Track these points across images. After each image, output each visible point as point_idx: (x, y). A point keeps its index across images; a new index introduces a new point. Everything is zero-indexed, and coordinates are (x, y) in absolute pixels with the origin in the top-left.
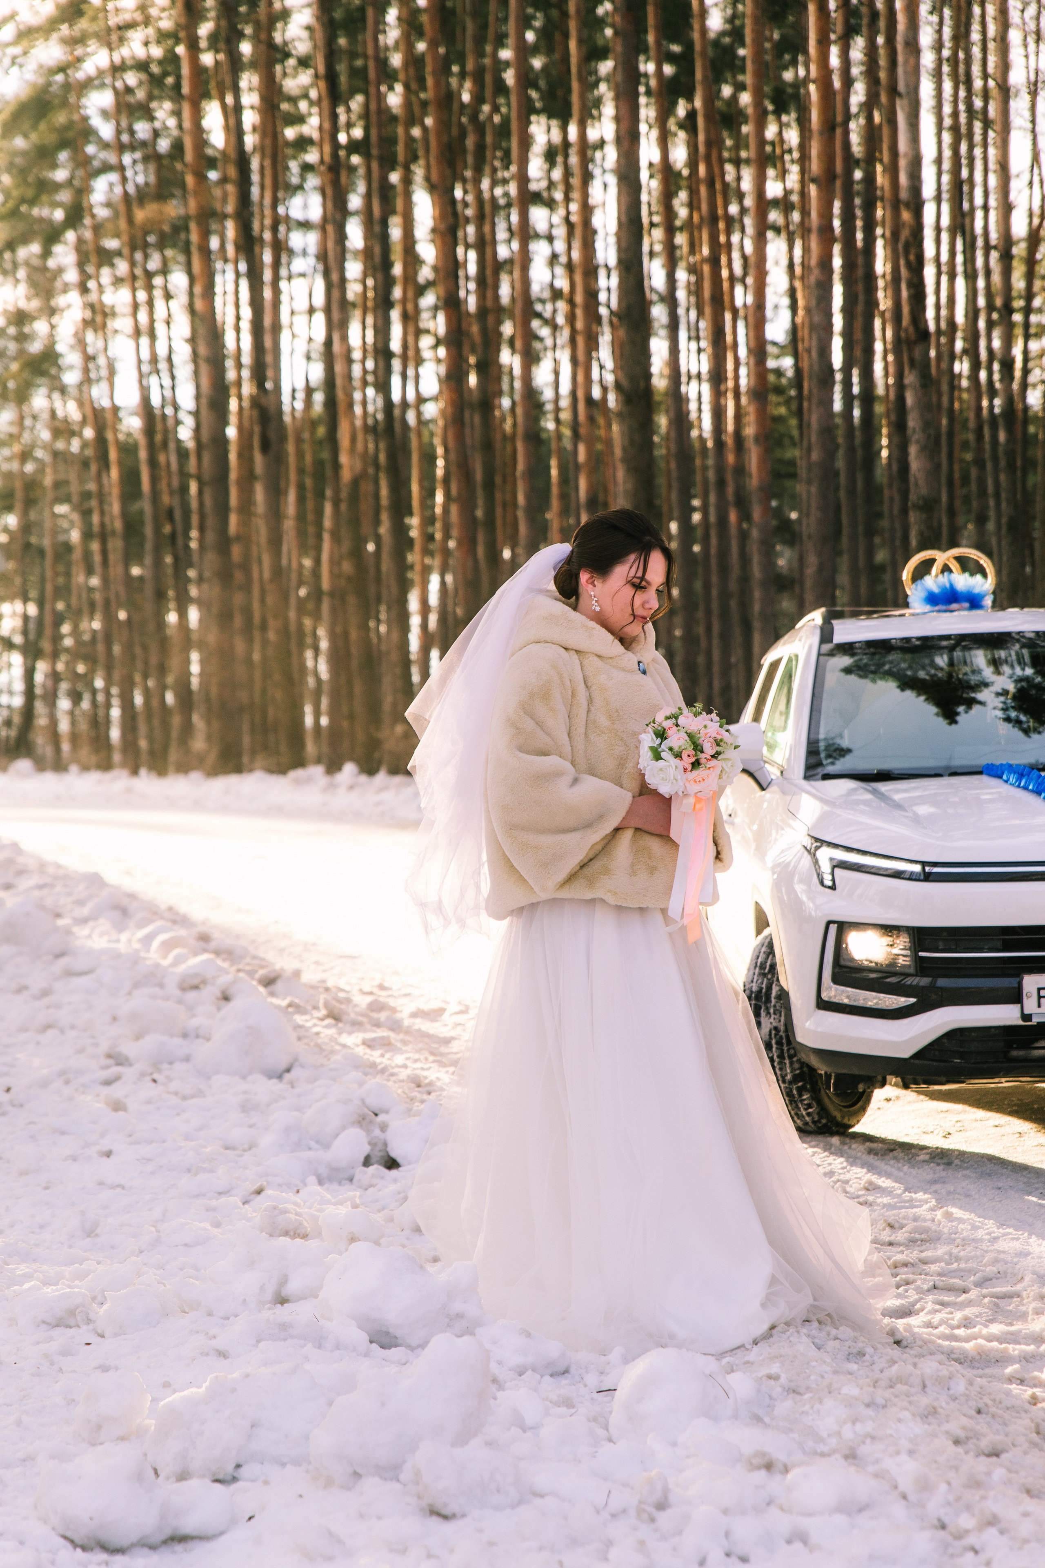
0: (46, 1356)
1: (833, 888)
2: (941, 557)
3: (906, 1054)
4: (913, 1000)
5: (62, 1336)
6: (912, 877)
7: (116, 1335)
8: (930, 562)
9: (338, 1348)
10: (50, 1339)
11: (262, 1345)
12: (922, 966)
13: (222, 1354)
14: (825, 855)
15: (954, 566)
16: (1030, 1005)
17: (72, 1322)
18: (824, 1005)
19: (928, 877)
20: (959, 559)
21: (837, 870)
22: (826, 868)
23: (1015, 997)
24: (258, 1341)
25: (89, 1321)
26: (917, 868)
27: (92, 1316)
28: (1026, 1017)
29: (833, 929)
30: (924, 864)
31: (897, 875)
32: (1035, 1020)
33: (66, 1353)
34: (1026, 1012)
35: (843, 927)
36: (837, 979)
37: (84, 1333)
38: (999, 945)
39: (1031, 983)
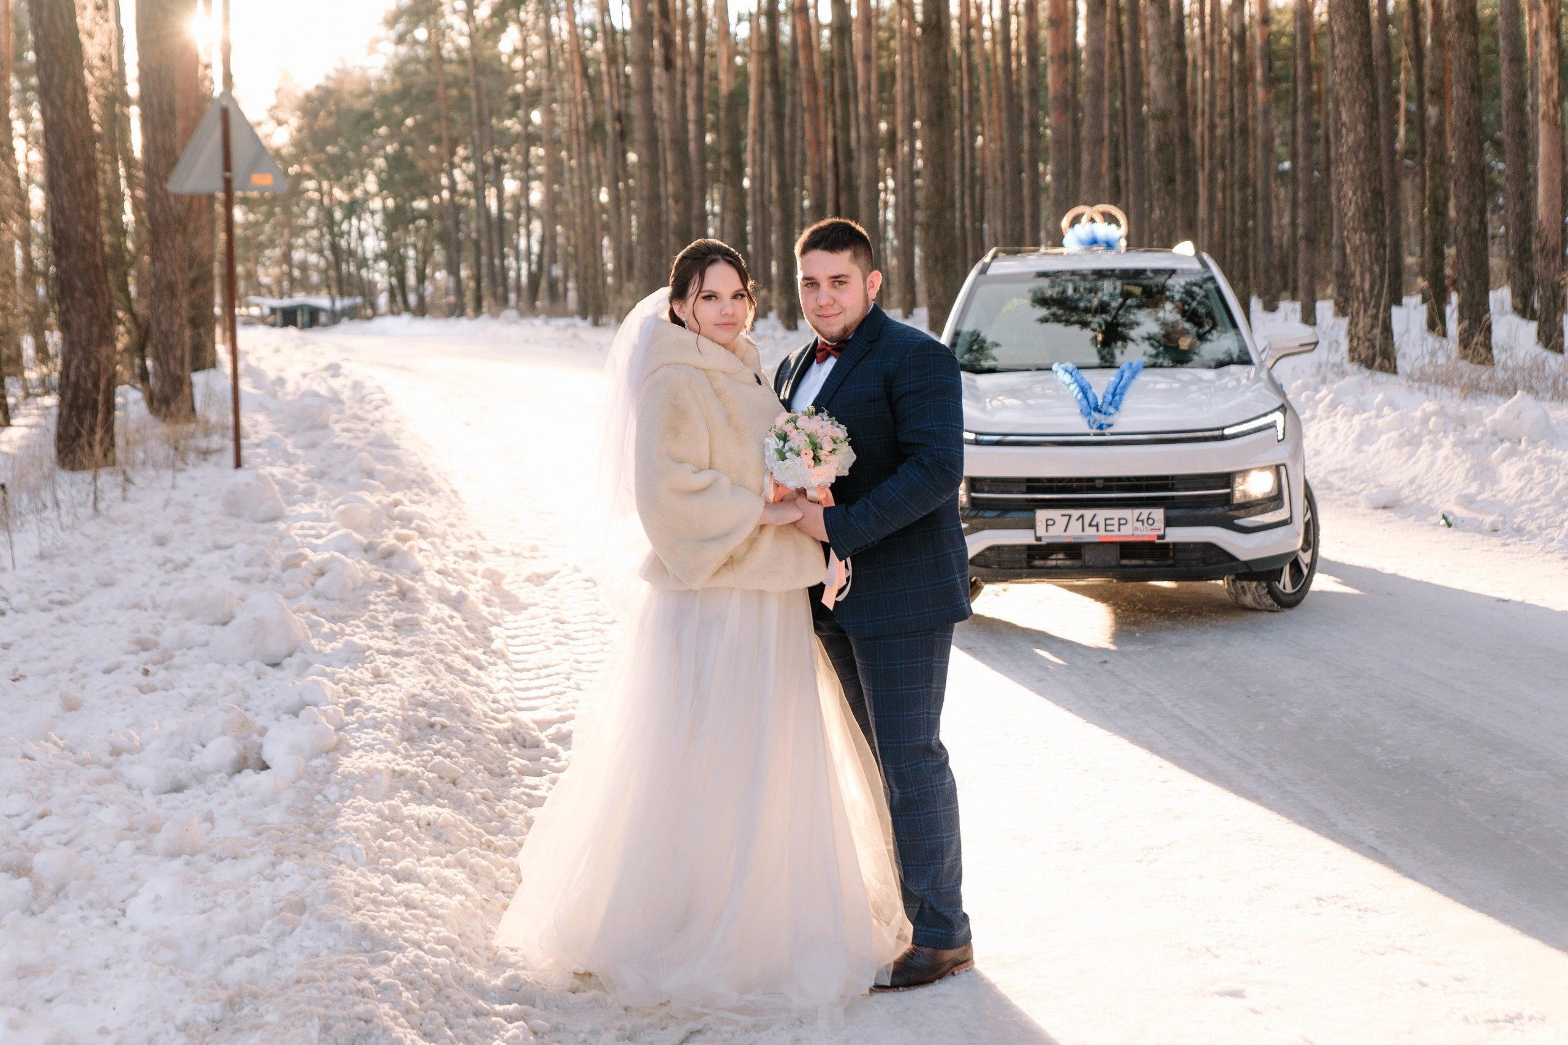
2: (1092, 211)
12: (973, 502)
15: (1098, 218)
16: (1041, 530)
19: (977, 442)
20: (1104, 213)
23: (1032, 526)
28: (1038, 539)
30: (977, 433)
32: (1044, 542)
34: (1039, 535)
38: (1024, 489)
39: (1041, 515)
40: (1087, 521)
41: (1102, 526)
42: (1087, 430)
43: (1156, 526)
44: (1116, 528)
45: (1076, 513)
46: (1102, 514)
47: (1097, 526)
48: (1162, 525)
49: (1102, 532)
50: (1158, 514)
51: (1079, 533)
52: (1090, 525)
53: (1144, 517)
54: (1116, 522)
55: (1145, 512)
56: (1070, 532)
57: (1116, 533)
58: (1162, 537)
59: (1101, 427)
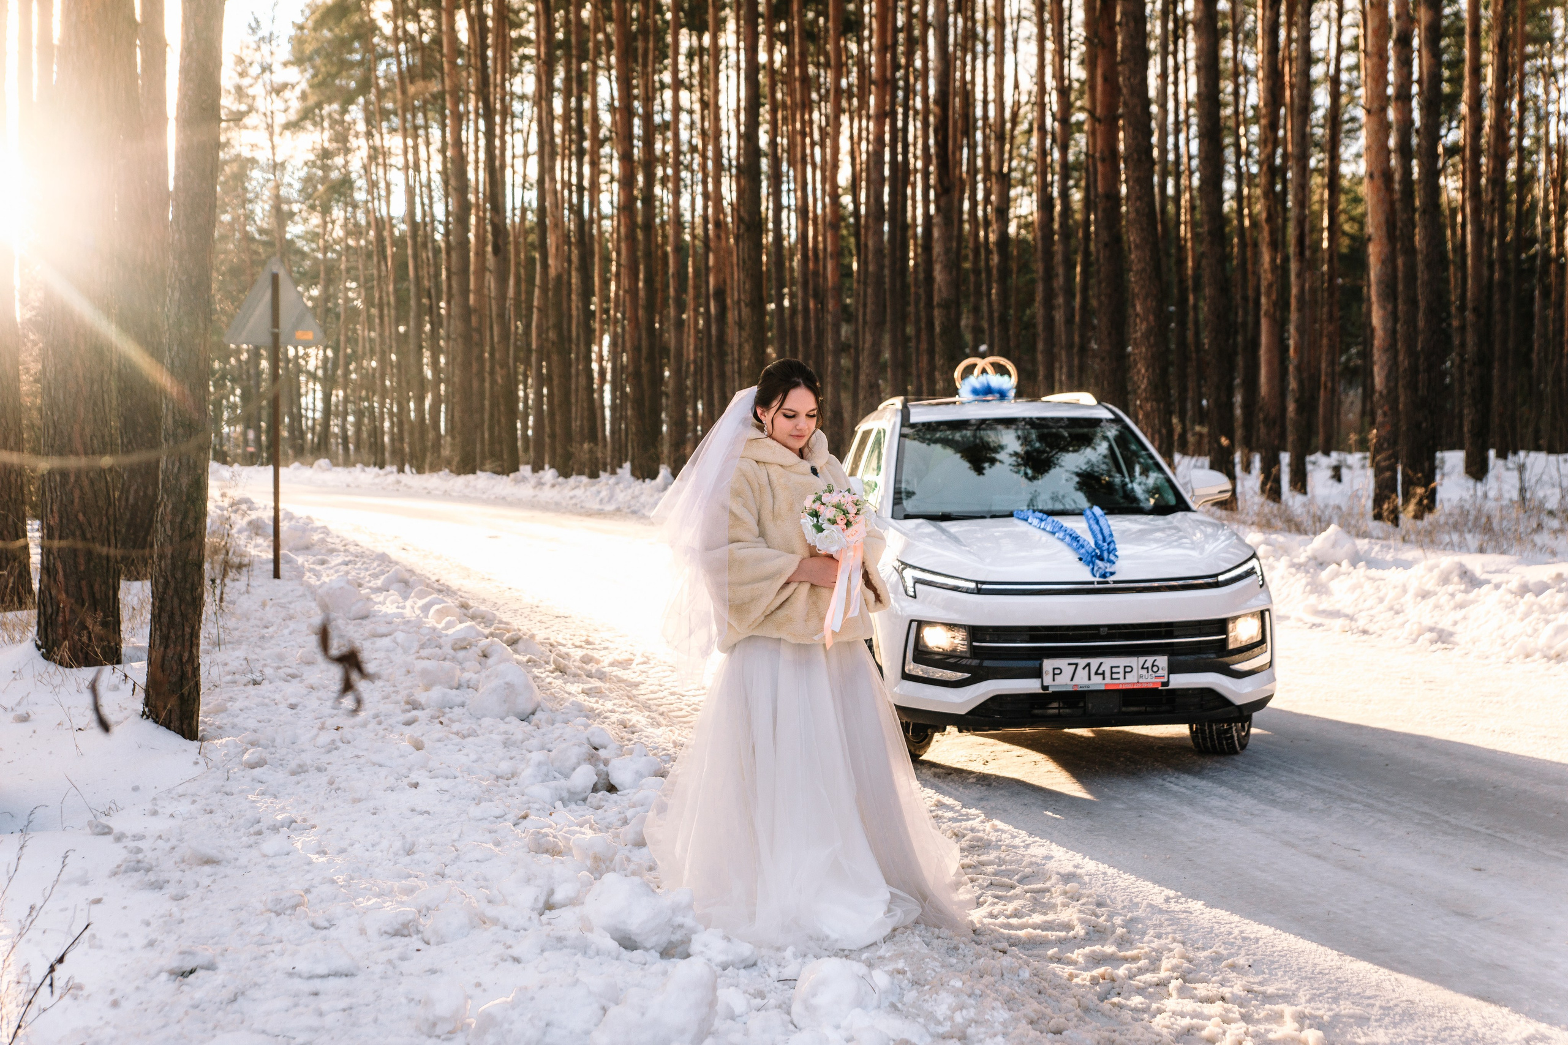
0: (390, 962)
1: (915, 597)
2: (981, 363)
3: (963, 712)
4: (967, 675)
5: (399, 942)
6: (967, 591)
7: (438, 944)
8: (974, 366)
9: (598, 953)
10: (391, 947)
11: (546, 954)
12: (975, 652)
13: (517, 960)
14: (909, 574)
15: (990, 369)
16: (1048, 680)
17: (406, 932)
18: (906, 676)
19: (979, 592)
20: (993, 364)
21: (918, 586)
22: (910, 583)
23: (1038, 674)
24: (542, 951)
25: (418, 932)
26: (972, 585)
27: (421, 928)
28: (1045, 688)
29: (914, 625)
30: (977, 582)
31: (956, 589)
32: (1051, 690)
33: (403, 958)
34: (1044, 684)
35: (921, 624)
36: (916, 660)
37: (415, 942)
38: (1027, 638)
39: (1048, 664)
40: (1093, 671)
41: (1108, 674)
42: (1090, 578)
43: (1160, 673)
44: (1121, 676)
45: (1083, 662)
46: (1108, 662)
47: (1103, 674)
48: (1166, 673)
49: (1108, 680)
50: (1162, 661)
51: (1085, 681)
52: (1096, 673)
53: (1149, 664)
54: (1121, 670)
55: (1150, 660)
56: (1076, 681)
57: (1122, 681)
58: (1166, 684)
59: (1104, 576)
